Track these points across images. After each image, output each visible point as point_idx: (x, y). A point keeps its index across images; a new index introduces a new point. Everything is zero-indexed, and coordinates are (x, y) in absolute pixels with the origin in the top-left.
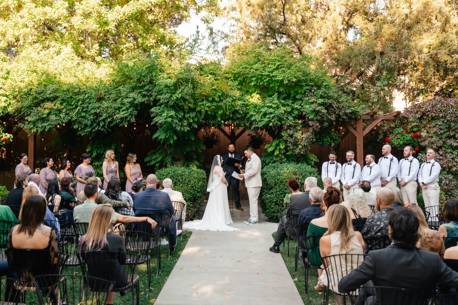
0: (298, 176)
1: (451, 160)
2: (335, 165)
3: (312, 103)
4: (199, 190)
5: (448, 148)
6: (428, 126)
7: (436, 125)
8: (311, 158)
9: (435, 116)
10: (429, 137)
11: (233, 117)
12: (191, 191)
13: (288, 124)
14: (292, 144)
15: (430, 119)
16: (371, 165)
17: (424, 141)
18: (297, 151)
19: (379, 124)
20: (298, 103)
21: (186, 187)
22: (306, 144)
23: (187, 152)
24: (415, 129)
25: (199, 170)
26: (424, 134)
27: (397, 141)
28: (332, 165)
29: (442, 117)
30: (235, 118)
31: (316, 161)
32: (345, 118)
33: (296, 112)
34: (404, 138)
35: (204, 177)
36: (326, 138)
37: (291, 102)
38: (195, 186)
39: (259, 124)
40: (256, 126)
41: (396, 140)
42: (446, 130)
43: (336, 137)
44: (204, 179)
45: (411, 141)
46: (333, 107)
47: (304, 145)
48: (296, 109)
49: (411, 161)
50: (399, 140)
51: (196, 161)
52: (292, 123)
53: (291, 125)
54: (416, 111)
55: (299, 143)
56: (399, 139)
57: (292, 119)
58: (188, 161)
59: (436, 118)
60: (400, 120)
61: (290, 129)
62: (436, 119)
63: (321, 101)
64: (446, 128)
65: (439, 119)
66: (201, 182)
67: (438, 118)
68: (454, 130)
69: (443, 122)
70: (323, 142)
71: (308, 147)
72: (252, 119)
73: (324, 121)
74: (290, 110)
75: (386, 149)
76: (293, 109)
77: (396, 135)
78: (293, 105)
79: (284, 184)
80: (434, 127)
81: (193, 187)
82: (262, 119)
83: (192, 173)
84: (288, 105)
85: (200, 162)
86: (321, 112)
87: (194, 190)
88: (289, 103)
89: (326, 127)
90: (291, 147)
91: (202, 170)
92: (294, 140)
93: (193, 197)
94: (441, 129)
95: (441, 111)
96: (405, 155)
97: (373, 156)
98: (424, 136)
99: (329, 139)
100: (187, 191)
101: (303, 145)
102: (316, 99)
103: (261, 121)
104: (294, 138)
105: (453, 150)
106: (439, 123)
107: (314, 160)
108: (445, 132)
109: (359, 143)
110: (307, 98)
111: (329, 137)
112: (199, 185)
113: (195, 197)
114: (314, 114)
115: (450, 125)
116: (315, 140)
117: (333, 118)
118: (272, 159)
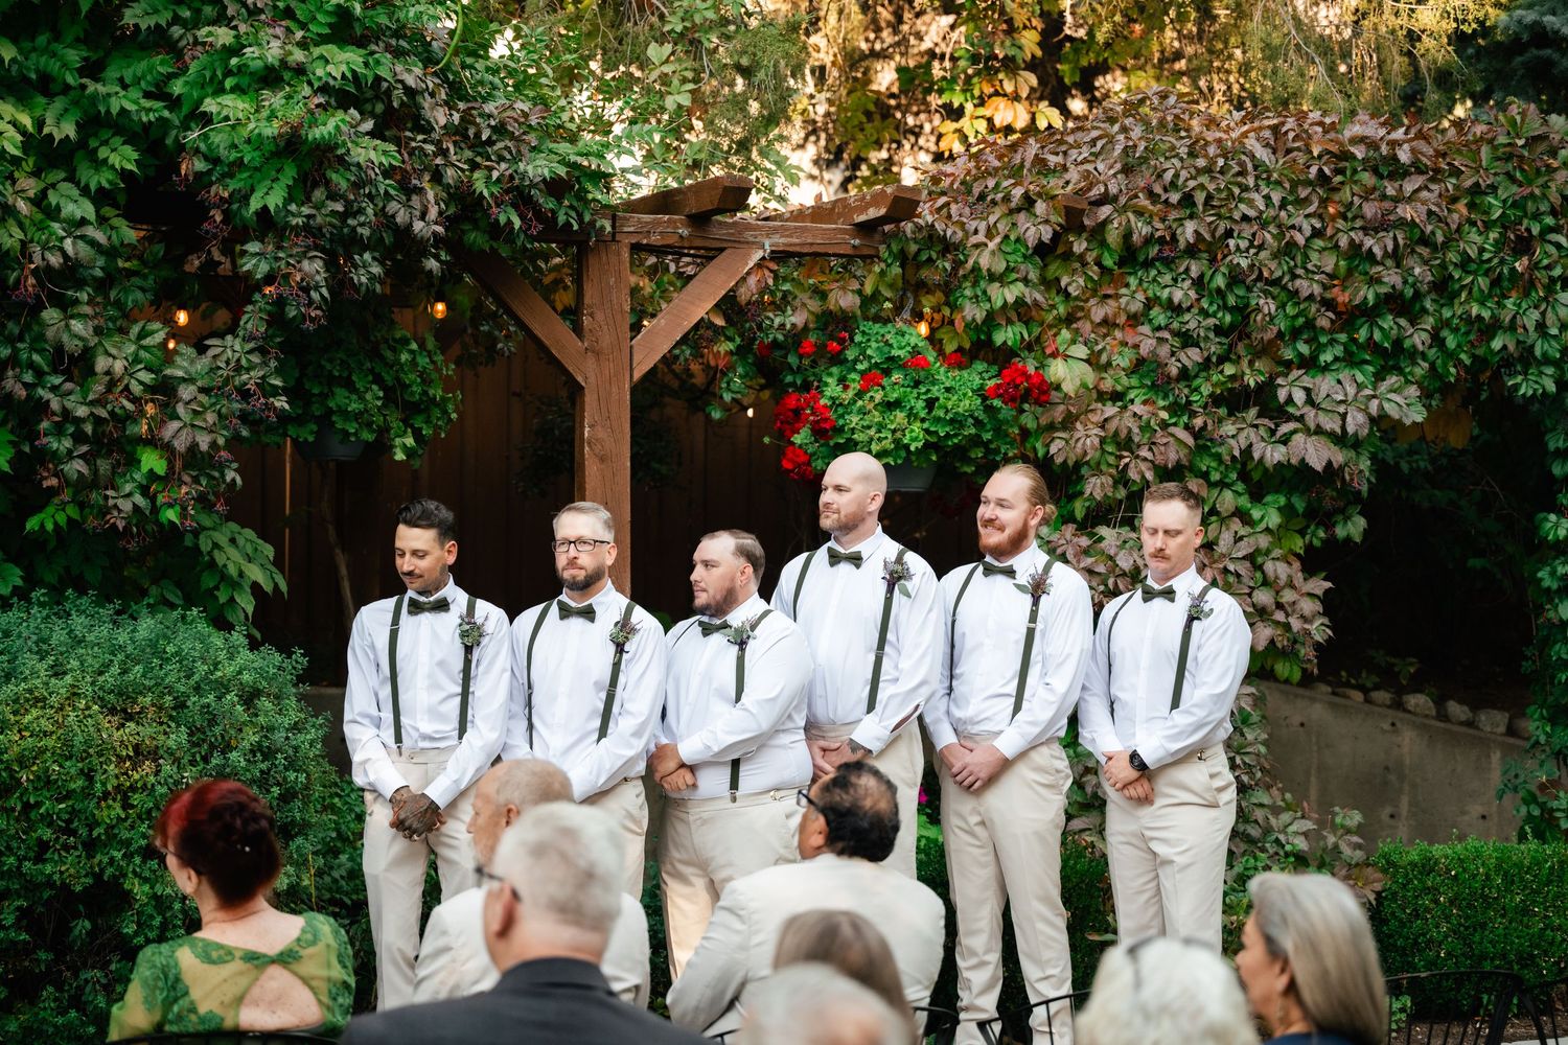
0: (147, 731)
1: (1243, 568)
2: (449, 622)
3: (271, 78)
5: (1223, 485)
6: (1098, 313)
7: (1149, 304)
8: (231, 559)
9: (1148, 240)
10: (1102, 396)
13: (55, 260)
14: (79, 438)
15: (1108, 262)
16: (737, 617)
17: (1068, 423)
18: (126, 500)
19: (752, 281)
20: (140, 67)
22: (204, 442)
24: (1006, 335)
26: (1068, 373)
27: (881, 427)
28: (426, 618)
29: (1192, 251)
31: (268, 588)
32: (517, 222)
33: (123, 157)
34: (931, 404)
36: (349, 386)
37: (74, 56)
41: (877, 417)
42: (1214, 348)
43: (426, 381)
45: (978, 423)
46: (426, 129)
47: (193, 448)
48: (122, 126)
49: (1038, 589)
50: (900, 416)
52: (84, 250)
53: (71, 272)
54: (1018, 192)
55: (143, 428)
56: (896, 405)
57: (87, 209)
59: (1153, 251)
60: (903, 258)
61: (65, 305)
62: (1148, 264)
63: (342, 61)
64: (1219, 330)
65: (1168, 263)
67: (1163, 253)
68: (1264, 350)
69: (1199, 283)
70: (325, 421)
71: (221, 467)
73: (354, 243)
74: (69, 129)
75: (858, 490)
76: (95, 123)
77: (870, 379)
78: (93, 87)
79: (27, 807)
80: (1134, 320)
84: (46, 86)
86: (341, 160)
88: (54, 67)
89: (370, 291)
90: (77, 467)
92: (100, 402)
94: (1187, 340)
95: (1188, 200)
96: (990, 538)
97: (750, 542)
98: (1069, 387)
99: (374, 396)
101: (180, 445)
102: (303, 45)
104: (98, 388)
105: (1257, 496)
106: (1178, 296)
107: (256, 573)
108: (1206, 365)
109: (601, 433)
110: (223, 36)
111: (378, 380)
114: (289, 173)
115: (1243, 311)
116: (281, 403)
117: (426, 218)
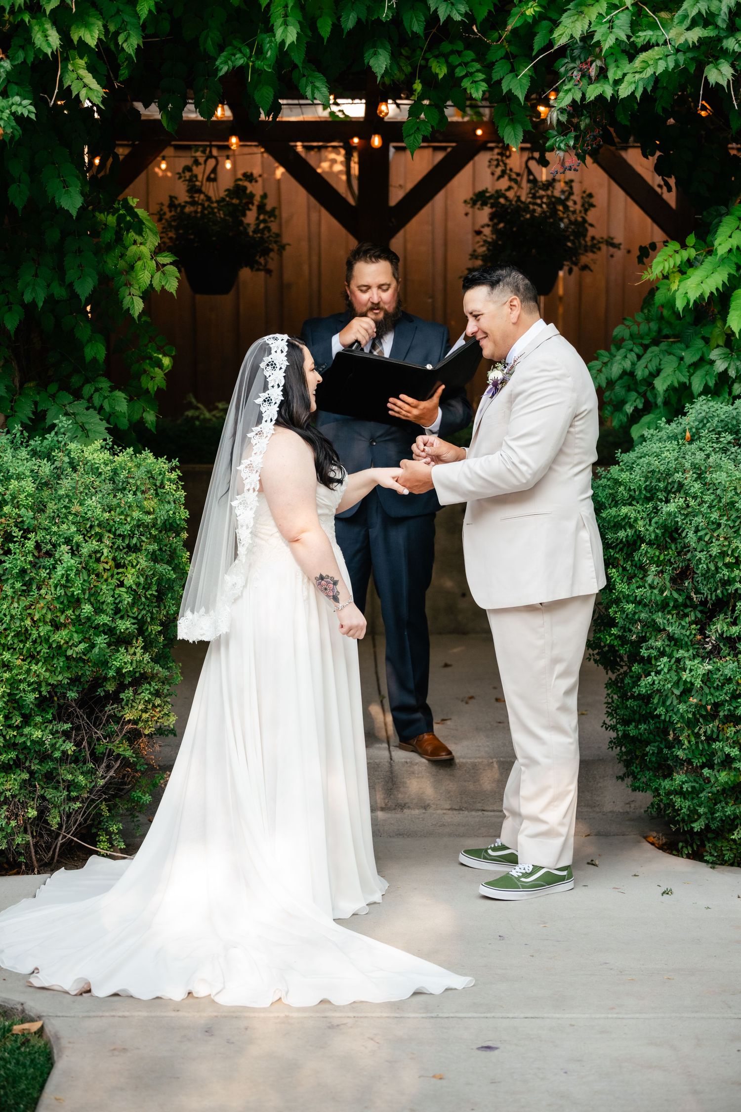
4: (125, 625)
11: (397, 21)
12: (60, 636)
21: (16, 608)
23: (29, 308)
25: (124, 457)
30: (417, 26)
35: (164, 512)
38: (94, 595)
39: (613, 74)
40: (593, 92)
44: (170, 527)
51: (104, 384)
58: (43, 385)
66: (143, 562)
72: (561, 36)
81: (76, 602)
82: (644, 36)
83: (66, 484)
85: (136, 395)
87: (85, 626)
91: (148, 456)
93: (75, 681)
100: (23, 635)
103: (631, 51)
112: (130, 579)
113: (99, 681)
118: (703, 362)
